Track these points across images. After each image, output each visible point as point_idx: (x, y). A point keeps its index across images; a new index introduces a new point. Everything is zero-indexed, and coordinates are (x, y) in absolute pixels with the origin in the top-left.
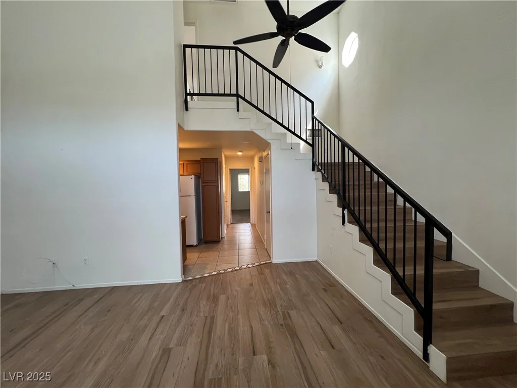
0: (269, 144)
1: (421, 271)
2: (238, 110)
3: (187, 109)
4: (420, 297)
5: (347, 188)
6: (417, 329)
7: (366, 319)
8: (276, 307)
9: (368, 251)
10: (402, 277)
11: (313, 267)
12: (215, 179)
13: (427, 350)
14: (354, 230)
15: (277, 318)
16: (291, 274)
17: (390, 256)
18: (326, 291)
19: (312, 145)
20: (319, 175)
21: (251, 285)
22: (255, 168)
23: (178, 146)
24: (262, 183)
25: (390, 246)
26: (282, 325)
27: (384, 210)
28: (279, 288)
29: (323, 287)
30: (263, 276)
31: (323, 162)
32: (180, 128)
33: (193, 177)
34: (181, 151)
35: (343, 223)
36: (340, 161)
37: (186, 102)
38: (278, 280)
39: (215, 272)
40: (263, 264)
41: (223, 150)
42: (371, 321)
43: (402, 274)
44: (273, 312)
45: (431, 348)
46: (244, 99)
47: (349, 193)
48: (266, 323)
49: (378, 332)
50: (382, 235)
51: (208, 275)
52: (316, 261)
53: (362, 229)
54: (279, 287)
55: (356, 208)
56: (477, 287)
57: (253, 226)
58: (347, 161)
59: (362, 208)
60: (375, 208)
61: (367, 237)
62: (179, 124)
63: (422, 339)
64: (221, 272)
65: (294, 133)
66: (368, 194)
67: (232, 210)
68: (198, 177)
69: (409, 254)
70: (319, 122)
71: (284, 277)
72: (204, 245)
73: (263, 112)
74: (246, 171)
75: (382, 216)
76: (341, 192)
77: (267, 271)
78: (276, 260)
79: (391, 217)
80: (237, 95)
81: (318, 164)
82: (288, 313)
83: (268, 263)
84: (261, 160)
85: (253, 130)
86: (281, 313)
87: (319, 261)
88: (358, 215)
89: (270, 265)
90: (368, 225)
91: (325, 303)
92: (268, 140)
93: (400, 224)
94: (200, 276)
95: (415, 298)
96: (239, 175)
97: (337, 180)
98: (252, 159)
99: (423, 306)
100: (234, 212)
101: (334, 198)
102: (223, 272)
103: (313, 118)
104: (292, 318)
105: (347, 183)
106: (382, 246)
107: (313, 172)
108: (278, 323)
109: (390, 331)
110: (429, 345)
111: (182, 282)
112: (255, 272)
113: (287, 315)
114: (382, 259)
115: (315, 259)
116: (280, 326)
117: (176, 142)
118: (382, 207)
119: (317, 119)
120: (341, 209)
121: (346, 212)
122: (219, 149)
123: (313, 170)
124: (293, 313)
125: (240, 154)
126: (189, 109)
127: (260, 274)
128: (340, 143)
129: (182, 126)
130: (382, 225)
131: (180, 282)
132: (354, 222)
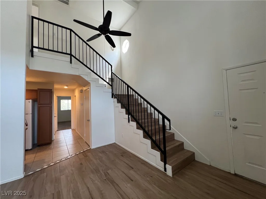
0: (89, 83)
1: (162, 137)
2: (71, 63)
3: (32, 56)
4: (162, 147)
5: (130, 105)
6: (161, 160)
7: (142, 163)
8: (99, 171)
9: (141, 132)
10: (155, 140)
11: (114, 146)
12: (49, 102)
13: (166, 167)
14: (134, 124)
15: (102, 177)
16: (103, 152)
17: (150, 133)
18: (122, 156)
19: (112, 86)
20: (116, 99)
21: (81, 164)
22: (75, 96)
23: (25, 79)
24: (82, 105)
25: (150, 128)
26: (105, 180)
27: (144, 115)
28: (99, 162)
29: (121, 155)
30: (87, 157)
31: (118, 94)
32: (27, 67)
33: (31, 101)
34: (28, 83)
35: (129, 122)
36: (127, 94)
37: (32, 51)
38: (97, 157)
39: (52, 163)
40: (86, 151)
41: (55, 84)
42: (144, 164)
43: (155, 139)
44: (99, 175)
45: (167, 166)
46: (75, 57)
47: (131, 108)
48: (96, 182)
49: (147, 167)
50: (146, 125)
51: (47, 166)
52: (115, 143)
53: (138, 123)
54: (98, 160)
55: (135, 114)
56: (174, 139)
57: (73, 130)
58: (129, 94)
59: (137, 114)
60: (140, 114)
61: (140, 126)
62: (27, 65)
63: (164, 163)
64: (57, 162)
65: (103, 79)
66: (137, 108)
67: (58, 122)
68: (34, 101)
69: (157, 130)
70: (115, 75)
71: (100, 155)
72: (38, 148)
73: (86, 66)
74: (68, 98)
75: (143, 117)
76: (127, 107)
77: (89, 154)
78: (93, 147)
79: (146, 117)
80: (71, 55)
81: (115, 95)
82: (107, 172)
83: (88, 150)
84: (81, 91)
85: (80, 75)
86: (103, 174)
87: (117, 143)
88: (136, 117)
89: (90, 150)
90: (140, 121)
91: (124, 162)
92: (89, 81)
93: (149, 120)
94: (40, 169)
95: (160, 148)
96: (61, 100)
97: (125, 102)
98: (73, 91)
99: (163, 150)
100: (59, 123)
101: (124, 110)
102: (59, 161)
103: (112, 73)
104: (109, 174)
105: (130, 103)
106: (146, 129)
107: (112, 99)
108: (103, 179)
109: (151, 165)
110: (166, 165)
111: (23, 178)
112: (82, 156)
113: (107, 174)
114: (147, 135)
115: (114, 142)
116: (105, 181)
117: (24, 76)
118: (143, 114)
119: (114, 74)
120: (127, 115)
121: (130, 116)
122: (52, 83)
123: (112, 97)
124: (109, 171)
125: (66, 87)
126: (34, 56)
127: (85, 157)
128: (126, 86)
129: (28, 66)
130: (146, 120)
131: (22, 177)
132: (134, 121)
